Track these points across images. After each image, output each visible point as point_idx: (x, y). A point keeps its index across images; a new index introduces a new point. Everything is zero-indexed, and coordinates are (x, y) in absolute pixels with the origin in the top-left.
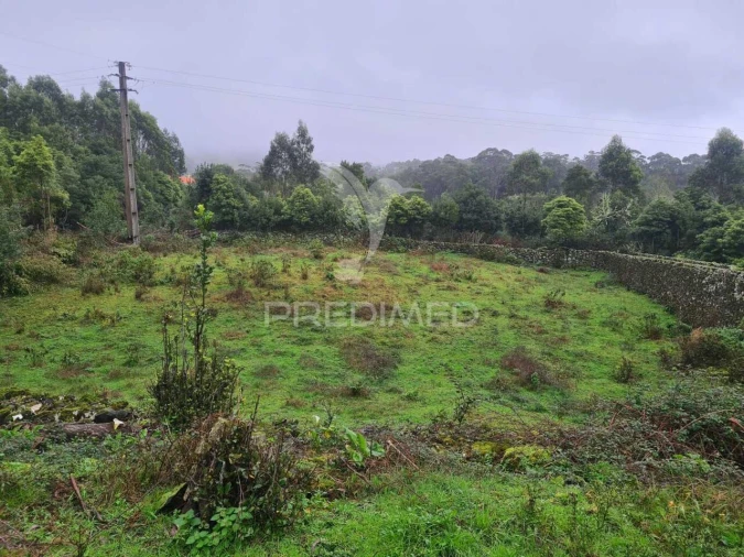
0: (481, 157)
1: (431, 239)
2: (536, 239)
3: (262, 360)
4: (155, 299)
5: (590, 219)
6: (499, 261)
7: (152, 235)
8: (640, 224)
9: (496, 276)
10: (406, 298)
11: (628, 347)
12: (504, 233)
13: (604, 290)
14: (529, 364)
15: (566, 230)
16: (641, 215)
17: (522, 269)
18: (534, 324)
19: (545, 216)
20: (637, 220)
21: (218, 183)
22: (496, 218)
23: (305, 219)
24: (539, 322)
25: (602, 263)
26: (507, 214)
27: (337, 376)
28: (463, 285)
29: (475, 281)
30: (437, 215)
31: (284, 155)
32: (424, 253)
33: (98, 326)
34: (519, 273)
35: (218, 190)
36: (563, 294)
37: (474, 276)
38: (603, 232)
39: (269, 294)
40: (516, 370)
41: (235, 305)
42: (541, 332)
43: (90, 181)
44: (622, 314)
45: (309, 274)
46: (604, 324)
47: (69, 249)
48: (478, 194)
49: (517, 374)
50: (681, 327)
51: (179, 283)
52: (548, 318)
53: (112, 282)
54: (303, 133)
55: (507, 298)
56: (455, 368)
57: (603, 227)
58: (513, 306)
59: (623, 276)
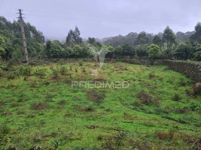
0: (129, 35)
1: (115, 59)
2: (145, 57)
3: (61, 98)
4: (30, 80)
5: (161, 51)
6: (135, 64)
7: (33, 61)
8: (176, 51)
9: (134, 68)
10: (107, 76)
11: (176, 89)
12: (136, 56)
13: (167, 71)
14: (146, 96)
15: (154, 54)
16: (176, 49)
17: (142, 66)
18: (146, 83)
19: (148, 50)
20: (175, 50)
21: (52, 45)
22: (134, 51)
23: (78, 54)
24: (148, 82)
25: (165, 63)
26: (137, 50)
27: (85, 103)
28: (125, 72)
29: (128, 70)
30: (116, 51)
31: (72, 36)
32: (113, 63)
33: (12, 89)
34: (141, 67)
35: (52, 47)
36: (155, 73)
37: (128, 69)
38: (165, 54)
39: (65, 77)
40: (142, 98)
41: (55, 81)
42: (149, 85)
43: (15, 45)
44: (173, 79)
45: (78, 70)
46: (167, 82)
47: (5, 66)
48: (128, 44)
49: (142, 100)
50: (191, 82)
51: (38, 74)
52: (150, 81)
53: (17, 75)
54: (77, 29)
55: (138, 75)
56: (122, 98)
57: (165, 53)
58: (140, 78)
59: (172, 67)
